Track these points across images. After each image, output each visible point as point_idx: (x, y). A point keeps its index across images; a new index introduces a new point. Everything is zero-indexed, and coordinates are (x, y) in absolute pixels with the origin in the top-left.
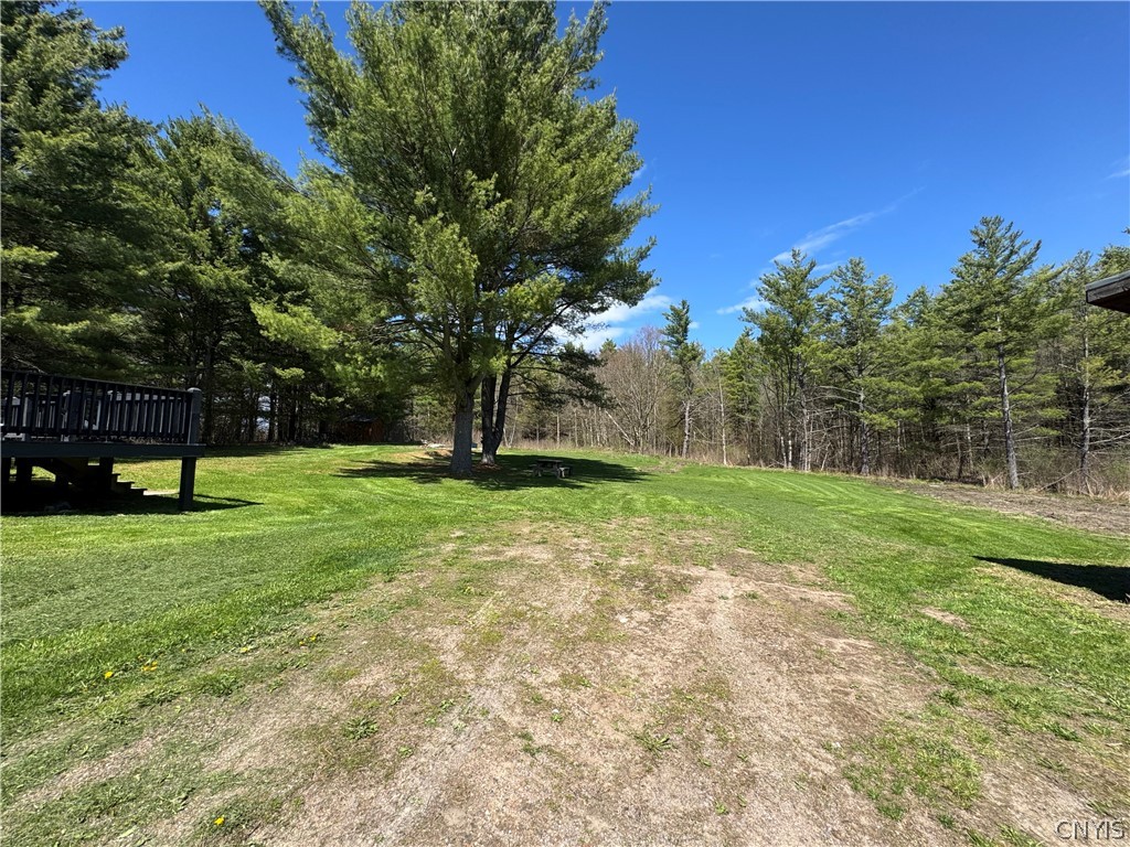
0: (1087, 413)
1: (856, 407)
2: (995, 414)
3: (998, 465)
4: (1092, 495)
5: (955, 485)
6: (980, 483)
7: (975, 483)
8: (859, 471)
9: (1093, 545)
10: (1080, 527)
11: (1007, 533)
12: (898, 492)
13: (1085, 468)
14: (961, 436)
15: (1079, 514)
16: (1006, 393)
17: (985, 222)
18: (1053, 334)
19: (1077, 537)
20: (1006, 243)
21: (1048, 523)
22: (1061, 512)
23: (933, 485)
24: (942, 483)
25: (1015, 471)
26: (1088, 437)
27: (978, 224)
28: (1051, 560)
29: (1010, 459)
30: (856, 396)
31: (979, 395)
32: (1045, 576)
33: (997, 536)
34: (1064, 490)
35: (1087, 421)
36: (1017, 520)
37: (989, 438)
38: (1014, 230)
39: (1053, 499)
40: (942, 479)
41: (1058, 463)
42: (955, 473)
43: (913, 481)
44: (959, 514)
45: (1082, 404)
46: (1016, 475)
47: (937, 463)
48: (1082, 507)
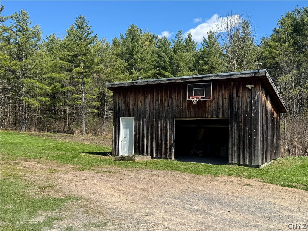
0: (106, 105)
1: (21, 95)
2: (78, 102)
3: (79, 125)
4: (105, 136)
5: (64, 134)
6: (73, 133)
7: (70, 134)
8: (21, 130)
9: (104, 149)
10: (101, 145)
11: (85, 148)
12: (44, 138)
13: (104, 126)
14: (64, 111)
15: (101, 142)
16: (83, 95)
17: (80, 17)
18: (98, 72)
19: (101, 147)
20: (86, 29)
21: (94, 145)
22: (97, 141)
23: (55, 135)
24: (58, 134)
25: (84, 128)
26: (105, 114)
27: (78, 17)
28: (95, 152)
29: (83, 123)
30: (21, 88)
31: (73, 93)
32: (94, 154)
33: (83, 149)
34: (98, 135)
35: (105, 108)
36: (86, 145)
37: (75, 113)
38: (89, 25)
39: (95, 138)
40: (58, 132)
41: (97, 124)
42: (62, 129)
43: (46, 133)
44: (70, 144)
45: (105, 101)
46: (84, 129)
47: (56, 124)
48: (102, 140)
